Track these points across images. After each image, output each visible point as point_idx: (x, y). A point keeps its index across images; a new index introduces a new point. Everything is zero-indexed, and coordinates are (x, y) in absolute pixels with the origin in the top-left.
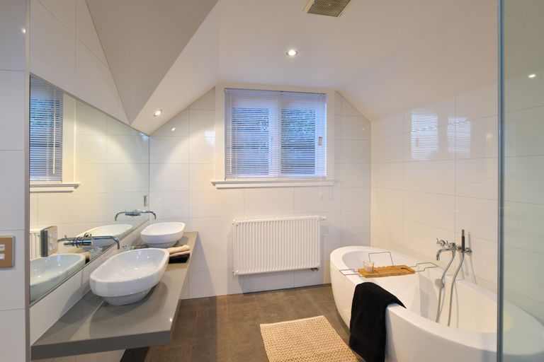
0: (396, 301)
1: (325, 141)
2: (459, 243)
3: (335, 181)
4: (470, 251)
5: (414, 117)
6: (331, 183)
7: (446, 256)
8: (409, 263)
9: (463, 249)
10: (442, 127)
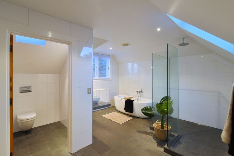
0: (134, 101)
1: (110, 68)
2: (140, 91)
3: (112, 79)
4: (142, 92)
5: (128, 64)
6: (111, 80)
7: (138, 93)
8: (132, 97)
9: (141, 92)
10: (133, 65)
